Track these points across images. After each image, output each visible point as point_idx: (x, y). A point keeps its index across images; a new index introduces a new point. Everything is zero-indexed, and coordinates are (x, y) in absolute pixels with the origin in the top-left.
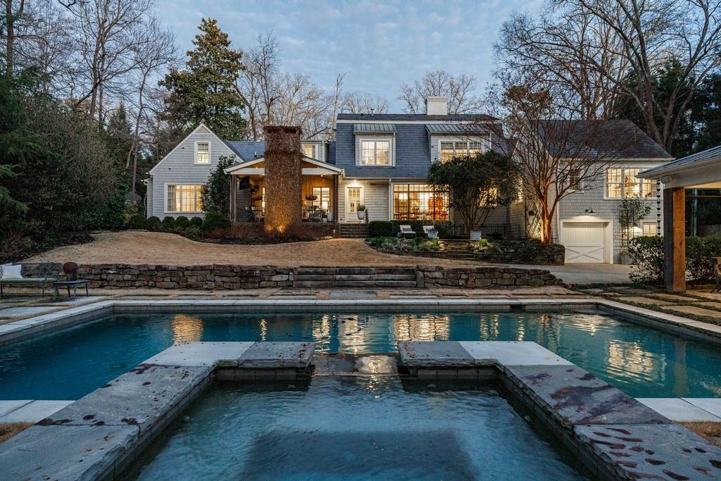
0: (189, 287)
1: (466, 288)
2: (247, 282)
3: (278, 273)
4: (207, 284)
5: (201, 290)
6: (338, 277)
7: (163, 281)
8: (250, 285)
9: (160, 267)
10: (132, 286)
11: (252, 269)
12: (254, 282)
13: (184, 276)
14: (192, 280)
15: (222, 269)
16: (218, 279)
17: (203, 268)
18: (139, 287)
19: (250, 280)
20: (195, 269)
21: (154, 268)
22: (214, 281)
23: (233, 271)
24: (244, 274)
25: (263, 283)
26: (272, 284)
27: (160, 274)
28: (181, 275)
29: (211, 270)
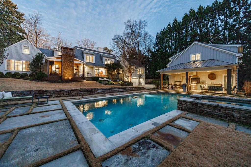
0: (73, 96)
1: (134, 91)
2: (91, 93)
3: (98, 90)
4: (79, 94)
5: (77, 96)
6: (111, 90)
7: (63, 95)
8: (92, 94)
9: (61, 90)
10: (51, 97)
11: (92, 89)
12: (93, 93)
13: (71, 92)
14: (74, 94)
15: (83, 90)
16: (82, 93)
17: (77, 90)
18: (54, 97)
19: (92, 92)
20: (74, 90)
21: (59, 91)
22: (81, 93)
23: (86, 90)
24: (90, 91)
25: (95, 93)
26: (97, 93)
27: (62, 92)
28: (70, 92)
29: (79, 90)
